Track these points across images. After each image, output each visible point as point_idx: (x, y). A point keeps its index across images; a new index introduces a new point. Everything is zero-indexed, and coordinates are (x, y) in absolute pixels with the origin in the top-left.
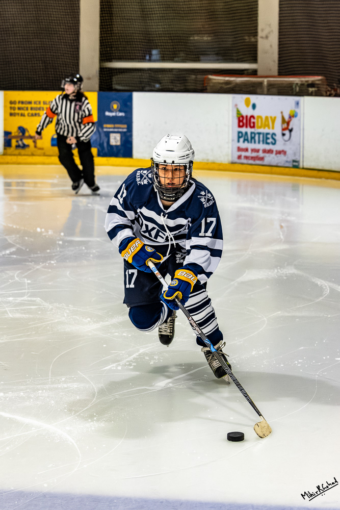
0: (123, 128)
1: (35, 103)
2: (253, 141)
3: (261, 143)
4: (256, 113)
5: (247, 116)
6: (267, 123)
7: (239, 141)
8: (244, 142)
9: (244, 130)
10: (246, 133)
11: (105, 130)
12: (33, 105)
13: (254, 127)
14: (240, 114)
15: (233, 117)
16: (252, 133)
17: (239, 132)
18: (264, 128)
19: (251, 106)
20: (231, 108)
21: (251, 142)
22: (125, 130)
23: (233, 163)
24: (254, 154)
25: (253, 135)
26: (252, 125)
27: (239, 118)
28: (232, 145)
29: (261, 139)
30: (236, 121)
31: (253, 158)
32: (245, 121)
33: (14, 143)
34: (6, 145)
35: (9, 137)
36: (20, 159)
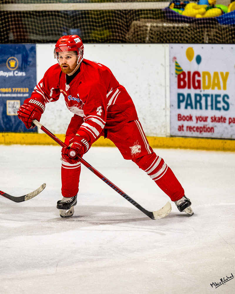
0: (23, 93)
2: (198, 105)
3: (209, 108)
4: (201, 68)
5: (189, 73)
6: (216, 82)
7: (179, 107)
8: (186, 108)
9: (185, 91)
10: (189, 95)
13: (199, 87)
14: (181, 70)
15: (171, 74)
16: (196, 95)
17: (179, 95)
18: (213, 88)
19: (194, 59)
20: (168, 63)
21: (196, 108)
22: (26, 95)
23: (171, 136)
24: (201, 124)
25: (198, 98)
26: (197, 84)
27: (179, 76)
28: (171, 112)
29: (209, 103)
30: (176, 80)
31: (198, 129)
32: (186, 79)
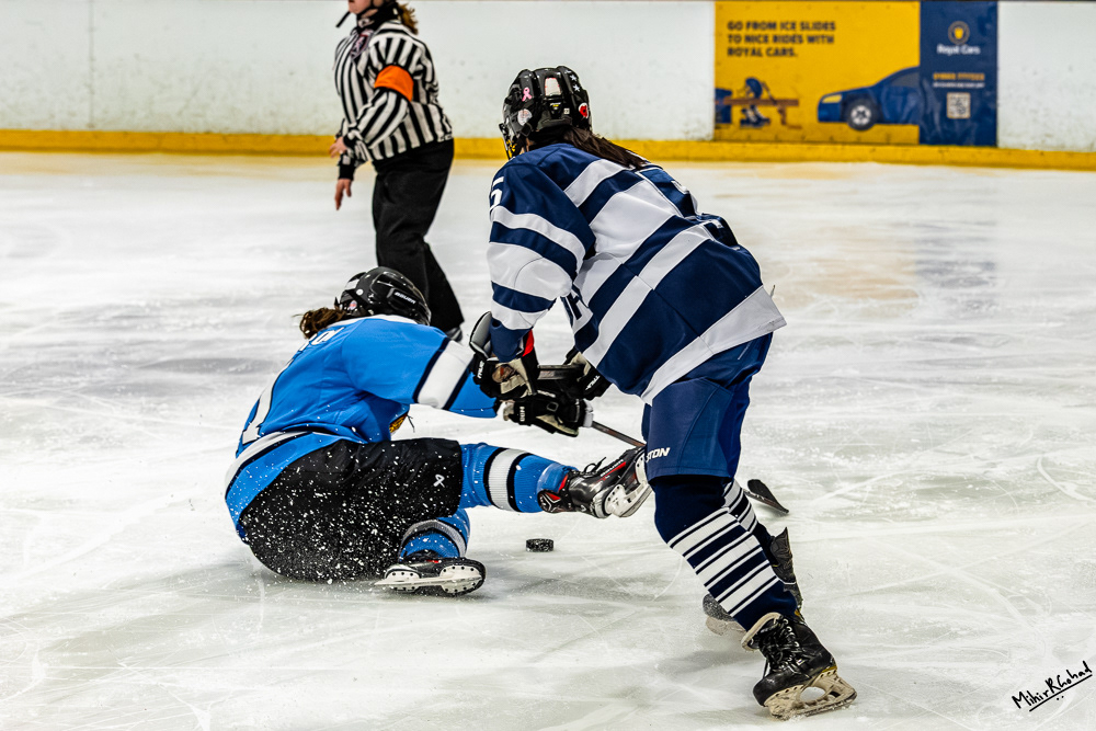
0: (976, 82)
1: (783, 26)
11: (936, 85)
12: (779, 32)
22: (980, 85)
33: (736, 113)
34: (719, 118)
35: (725, 102)
36: (750, 149)
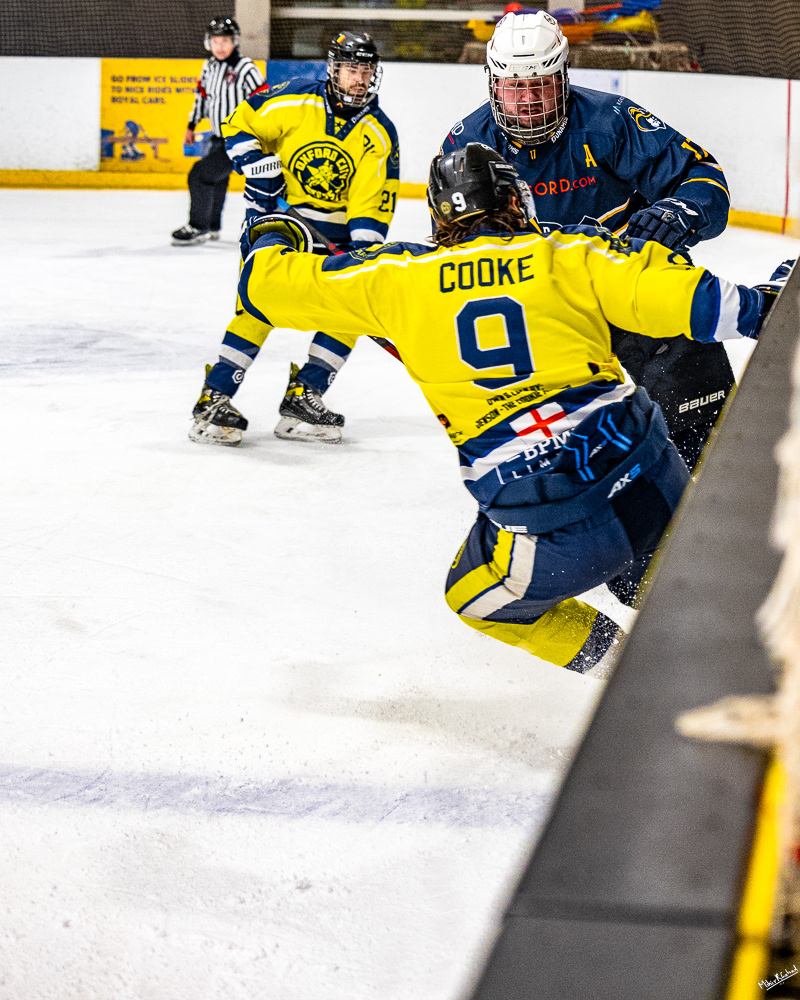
1: (156, 79)
12: (152, 84)
33: (118, 149)
34: (105, 153)
35: (109, 140)
36: (129, 178)
